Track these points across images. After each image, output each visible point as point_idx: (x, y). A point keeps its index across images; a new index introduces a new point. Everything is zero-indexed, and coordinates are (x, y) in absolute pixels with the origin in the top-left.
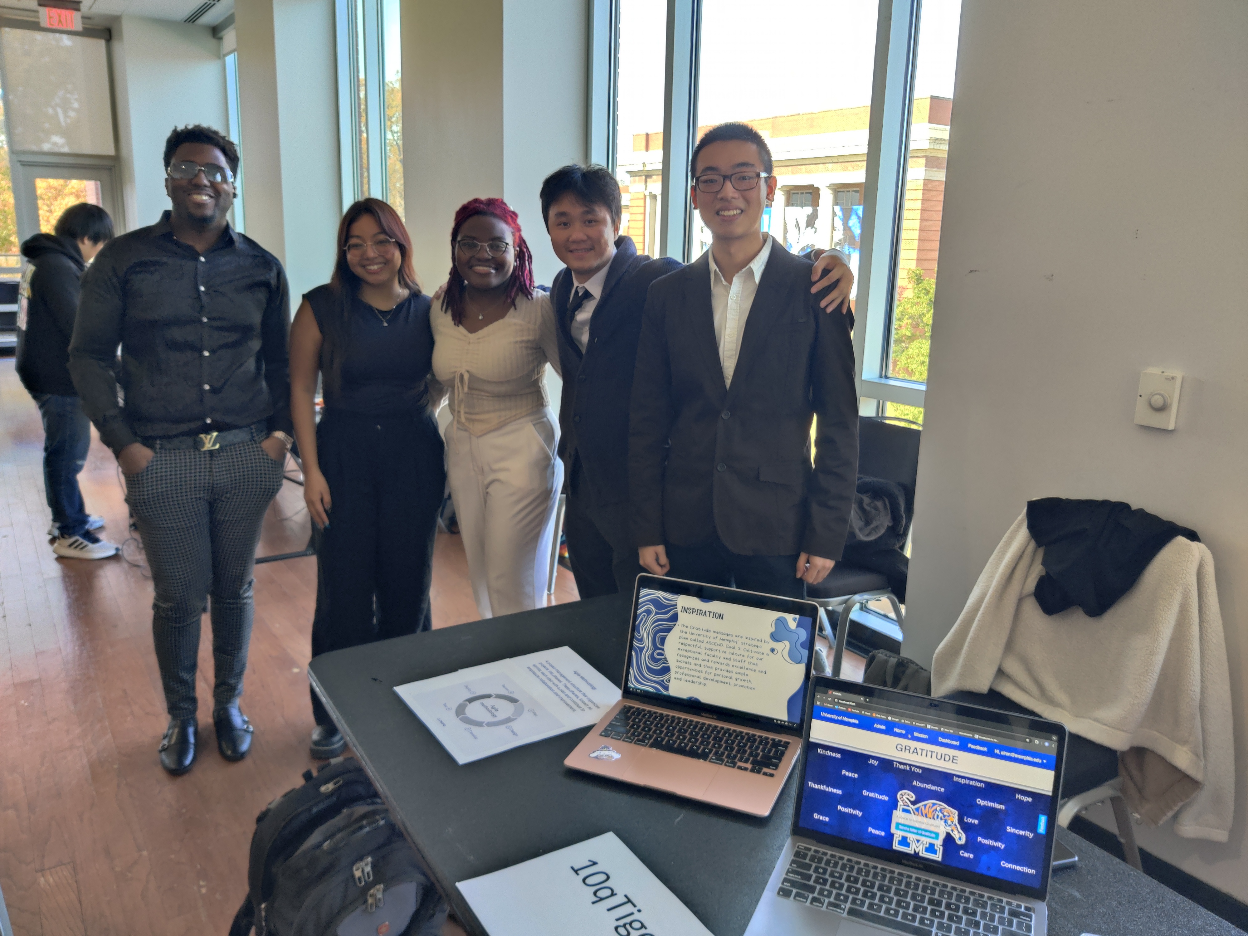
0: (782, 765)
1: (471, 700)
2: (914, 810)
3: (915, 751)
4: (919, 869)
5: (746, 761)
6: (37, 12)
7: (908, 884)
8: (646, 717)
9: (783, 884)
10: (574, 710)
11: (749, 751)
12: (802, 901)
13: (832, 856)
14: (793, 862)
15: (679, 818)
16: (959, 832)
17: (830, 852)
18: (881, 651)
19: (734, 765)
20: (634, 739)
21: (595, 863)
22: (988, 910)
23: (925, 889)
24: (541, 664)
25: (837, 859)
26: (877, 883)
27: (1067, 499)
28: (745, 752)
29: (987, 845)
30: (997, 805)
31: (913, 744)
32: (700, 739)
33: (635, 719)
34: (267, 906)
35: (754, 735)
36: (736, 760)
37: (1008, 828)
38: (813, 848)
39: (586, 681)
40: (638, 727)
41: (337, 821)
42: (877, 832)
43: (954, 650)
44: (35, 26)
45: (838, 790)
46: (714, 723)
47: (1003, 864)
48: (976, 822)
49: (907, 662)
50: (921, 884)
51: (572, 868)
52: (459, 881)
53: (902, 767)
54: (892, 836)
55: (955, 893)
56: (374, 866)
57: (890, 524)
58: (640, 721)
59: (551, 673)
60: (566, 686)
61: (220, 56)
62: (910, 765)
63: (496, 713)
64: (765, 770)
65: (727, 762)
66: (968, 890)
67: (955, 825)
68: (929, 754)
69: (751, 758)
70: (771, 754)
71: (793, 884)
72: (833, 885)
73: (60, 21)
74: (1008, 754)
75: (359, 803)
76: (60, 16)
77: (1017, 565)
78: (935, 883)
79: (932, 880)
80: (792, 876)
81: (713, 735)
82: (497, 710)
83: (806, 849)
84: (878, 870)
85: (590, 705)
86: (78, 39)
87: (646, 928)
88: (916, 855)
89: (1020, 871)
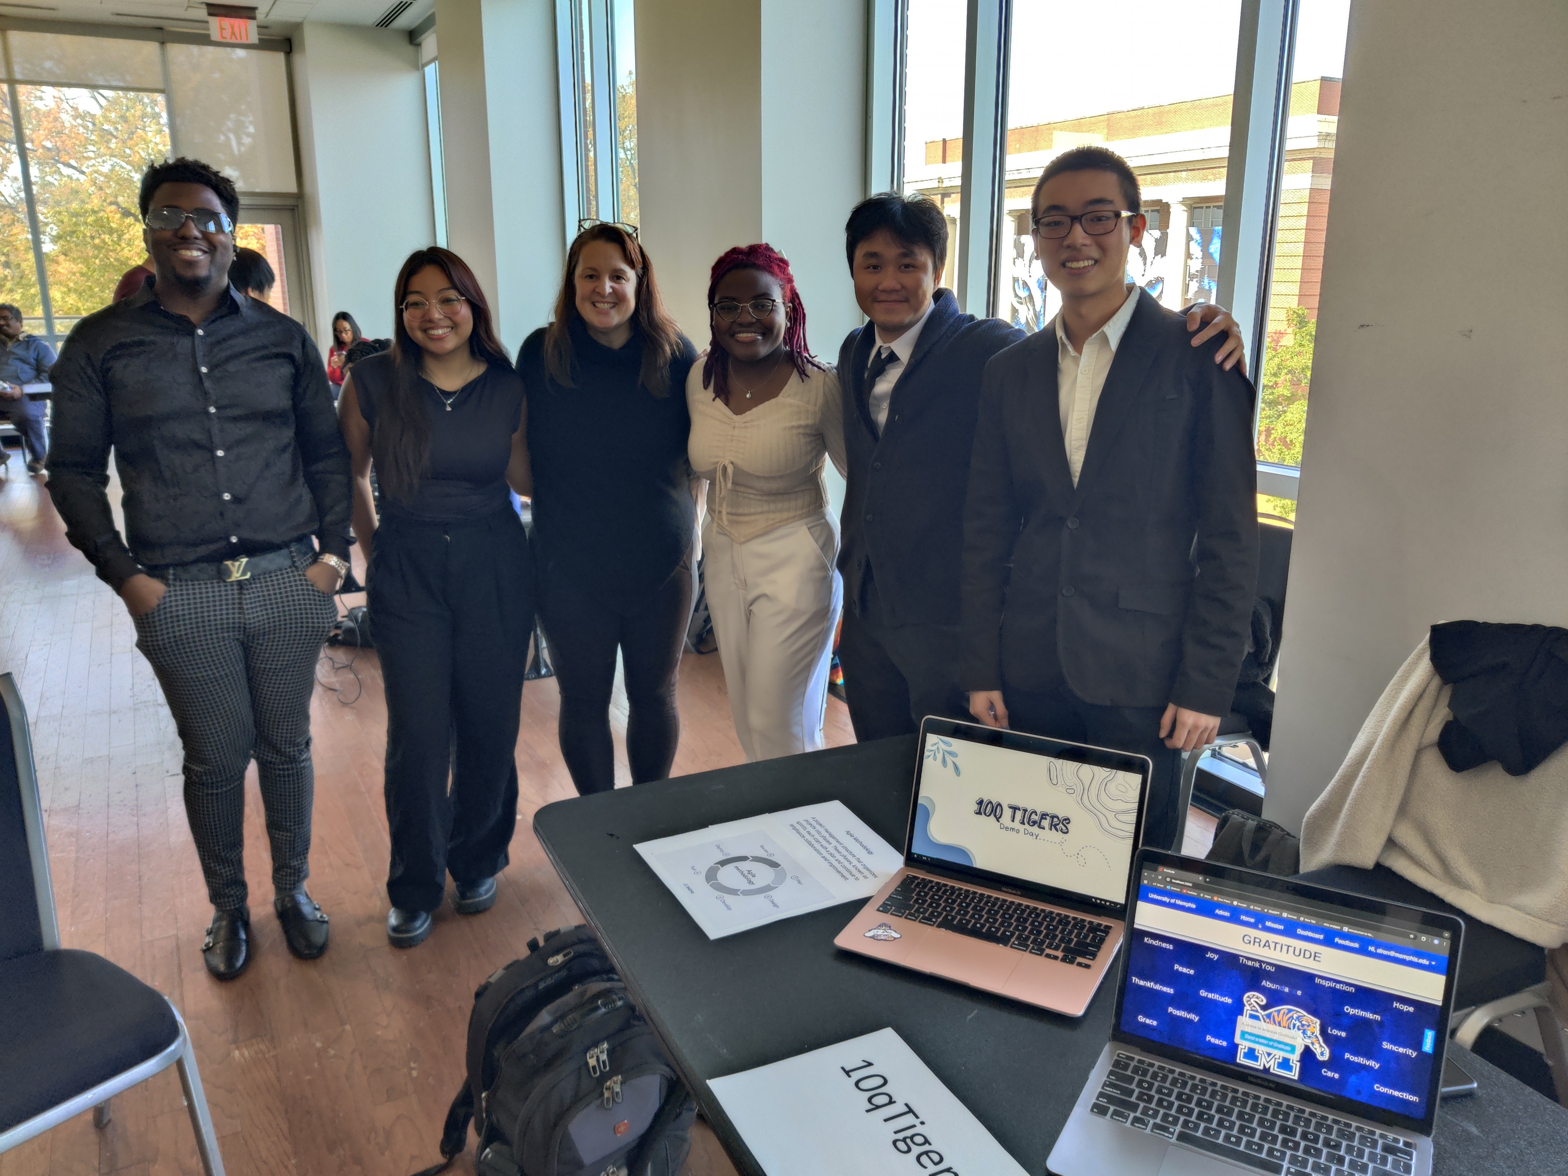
0: (1101, 955)
1: (723, 863)
2: (1265, 1017)
3: (1267, 944)
4: (1270, 1088)
5: (1057, 948)
6: (207, 22)
7: (1255, 1107)
8: (934, 890)
9: (1097, 1099)
10: (846, 879)
11: (1060, 935)
12: (1122, 1121)
13: (1160, 1068)
14: (1111, 1073)
15: (973, 1015)
16: (1321, 1046)
17: (1157, 1064)
18: (1237, 811)
19: (1041, 952)
20: (919, 916)
21: (870, 1064)
22: (1356, 1143)
23: (1276, 1113)
24: (807, 821)
25: (1166, 1072)
26: (1216, 1103)
27: (1485, 623)
28: (1055, 936)
29: (1357, 1063)
30: (1371, 1015)
31: (1265, 936)
32: (1000, 920)
33: (920, 892)
34: (488, 1096)
35: (1067, 917)
36: (1044, 947)
37: (1384, 1043)
38: (1137, 1057)
39: (861, 843)
40: (924, 901)
41: (569, 998)
42: (1217, 1042)
43: (1329, 812)
44: (204, 40)
45: (1168, 989)
46: (1017, 900)
47: (1377, 1087)
48: (1343, 1034)
49: (1271, 826)
50: (1271, 1108)
51: (843, 1068)
52: (710, 1079)
53: (1250, 963)
54: (1236, 1046)
55: (1314, 1120)
56: (611, 1053)
57: (1252, 651)
58: (926, 894)
59: (819, 832)
60: (836, 849)
61: (418, 66)
62: (1260, 962)
63: (753, 879)
64: (1079, 959)
65: (1033, 948)
66: (1331, 1117)
67: (1316, 1036)
68: (1285, 948)
69: (1063, 945)
70: (1088, 941)
71: (1111, 1099)
72: (1160, 1103)
73: (233, 33)
74: (1385, 952)
75: (594, 979)
76: (233, 27)
77: (1415, 705)
78: (1288, 1107)
79: (1285, 1103)
80: (1109, 1090)
81: (1016, 915)
82: (754, 876)
83: (1128, 1058)
84: (1218, 1088)
85: (866, 873)
86: (254, 53)
87: (930, 1144)
88: (1266, 1070)
89: (1398, 1097)
